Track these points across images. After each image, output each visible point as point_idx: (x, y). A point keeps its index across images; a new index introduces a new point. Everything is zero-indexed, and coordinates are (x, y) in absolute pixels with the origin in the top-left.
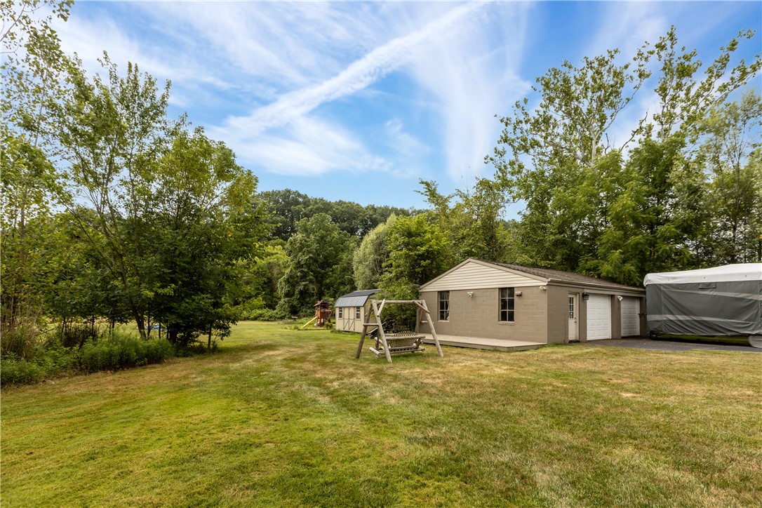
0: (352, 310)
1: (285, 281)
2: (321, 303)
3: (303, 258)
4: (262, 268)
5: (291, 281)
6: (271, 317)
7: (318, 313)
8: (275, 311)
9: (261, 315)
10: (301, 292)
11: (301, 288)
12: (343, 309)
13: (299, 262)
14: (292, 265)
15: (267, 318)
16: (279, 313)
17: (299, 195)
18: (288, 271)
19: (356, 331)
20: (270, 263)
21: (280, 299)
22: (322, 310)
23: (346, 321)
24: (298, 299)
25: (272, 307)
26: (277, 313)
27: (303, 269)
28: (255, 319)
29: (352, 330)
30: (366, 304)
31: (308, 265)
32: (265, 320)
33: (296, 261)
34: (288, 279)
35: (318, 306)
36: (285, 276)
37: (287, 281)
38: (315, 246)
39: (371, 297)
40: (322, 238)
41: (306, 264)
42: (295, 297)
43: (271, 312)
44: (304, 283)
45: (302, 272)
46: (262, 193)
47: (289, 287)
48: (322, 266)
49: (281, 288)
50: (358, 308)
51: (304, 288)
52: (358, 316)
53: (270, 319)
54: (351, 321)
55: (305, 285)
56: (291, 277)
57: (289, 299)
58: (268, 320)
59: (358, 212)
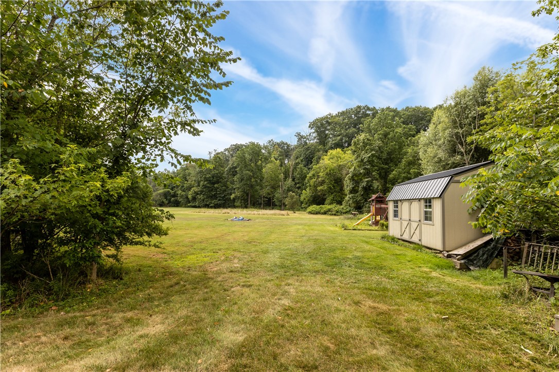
0: (415, 205)
1: (350, 179)
2: (377, 198)
3: (366, 156)
4: (333, 170)
5: (356, 178)
6: (337, 212)
7: (373, 209)
8: (342, 207)
9: (329, 210)
10: (365, 189)
11: (364, 184)
12: (399, 203)
13: (362, 160)
14: (355, 163)
15: (334, 213)
16: (345, 208)
17: (369, 109)
18: (352, 170)
19: (424, 243)
20: (340, 165)
21: (346, 195)
22: (378, 206)
23: (405, 224)
24: (362, 195)
25: (340, 203)
26: (343, 208)
27: (366, 166)
28: (325, 213)
29: (415, 239)
30: (446, 195)
31: (370, 162)
32: (332, 215)
33: (359, 159)
34: (352, 177)
35: (373, 200)
36: (350, 175)
37: (352, 179)
38: (379, 143)
39: (456, 178)
40: (386, 135)
41: (368, 161)
42: (359, 193)
43: (339, 207)
44: (366, 180)
45: (365, 169)
46: (339, 113)
47: (353, 184)
48: (386, 162)
49: (348, 185)
50: (428, 202)
51: (367, 185)
52: (428, 217)
53: (337, 213)
54: (414, 225)
55: (367, 181)
56: (354, 175)
57: (353, 195)
58: (335, 215)
59: (426, 113)
